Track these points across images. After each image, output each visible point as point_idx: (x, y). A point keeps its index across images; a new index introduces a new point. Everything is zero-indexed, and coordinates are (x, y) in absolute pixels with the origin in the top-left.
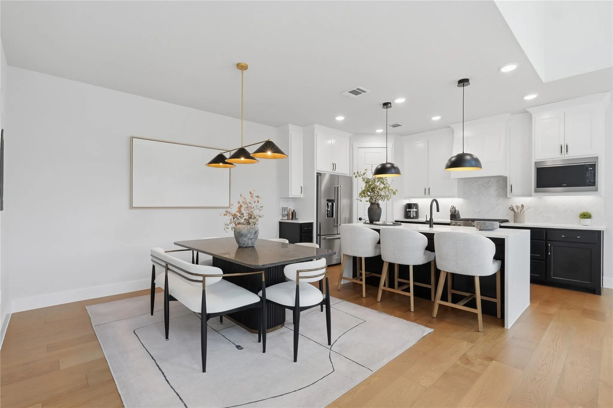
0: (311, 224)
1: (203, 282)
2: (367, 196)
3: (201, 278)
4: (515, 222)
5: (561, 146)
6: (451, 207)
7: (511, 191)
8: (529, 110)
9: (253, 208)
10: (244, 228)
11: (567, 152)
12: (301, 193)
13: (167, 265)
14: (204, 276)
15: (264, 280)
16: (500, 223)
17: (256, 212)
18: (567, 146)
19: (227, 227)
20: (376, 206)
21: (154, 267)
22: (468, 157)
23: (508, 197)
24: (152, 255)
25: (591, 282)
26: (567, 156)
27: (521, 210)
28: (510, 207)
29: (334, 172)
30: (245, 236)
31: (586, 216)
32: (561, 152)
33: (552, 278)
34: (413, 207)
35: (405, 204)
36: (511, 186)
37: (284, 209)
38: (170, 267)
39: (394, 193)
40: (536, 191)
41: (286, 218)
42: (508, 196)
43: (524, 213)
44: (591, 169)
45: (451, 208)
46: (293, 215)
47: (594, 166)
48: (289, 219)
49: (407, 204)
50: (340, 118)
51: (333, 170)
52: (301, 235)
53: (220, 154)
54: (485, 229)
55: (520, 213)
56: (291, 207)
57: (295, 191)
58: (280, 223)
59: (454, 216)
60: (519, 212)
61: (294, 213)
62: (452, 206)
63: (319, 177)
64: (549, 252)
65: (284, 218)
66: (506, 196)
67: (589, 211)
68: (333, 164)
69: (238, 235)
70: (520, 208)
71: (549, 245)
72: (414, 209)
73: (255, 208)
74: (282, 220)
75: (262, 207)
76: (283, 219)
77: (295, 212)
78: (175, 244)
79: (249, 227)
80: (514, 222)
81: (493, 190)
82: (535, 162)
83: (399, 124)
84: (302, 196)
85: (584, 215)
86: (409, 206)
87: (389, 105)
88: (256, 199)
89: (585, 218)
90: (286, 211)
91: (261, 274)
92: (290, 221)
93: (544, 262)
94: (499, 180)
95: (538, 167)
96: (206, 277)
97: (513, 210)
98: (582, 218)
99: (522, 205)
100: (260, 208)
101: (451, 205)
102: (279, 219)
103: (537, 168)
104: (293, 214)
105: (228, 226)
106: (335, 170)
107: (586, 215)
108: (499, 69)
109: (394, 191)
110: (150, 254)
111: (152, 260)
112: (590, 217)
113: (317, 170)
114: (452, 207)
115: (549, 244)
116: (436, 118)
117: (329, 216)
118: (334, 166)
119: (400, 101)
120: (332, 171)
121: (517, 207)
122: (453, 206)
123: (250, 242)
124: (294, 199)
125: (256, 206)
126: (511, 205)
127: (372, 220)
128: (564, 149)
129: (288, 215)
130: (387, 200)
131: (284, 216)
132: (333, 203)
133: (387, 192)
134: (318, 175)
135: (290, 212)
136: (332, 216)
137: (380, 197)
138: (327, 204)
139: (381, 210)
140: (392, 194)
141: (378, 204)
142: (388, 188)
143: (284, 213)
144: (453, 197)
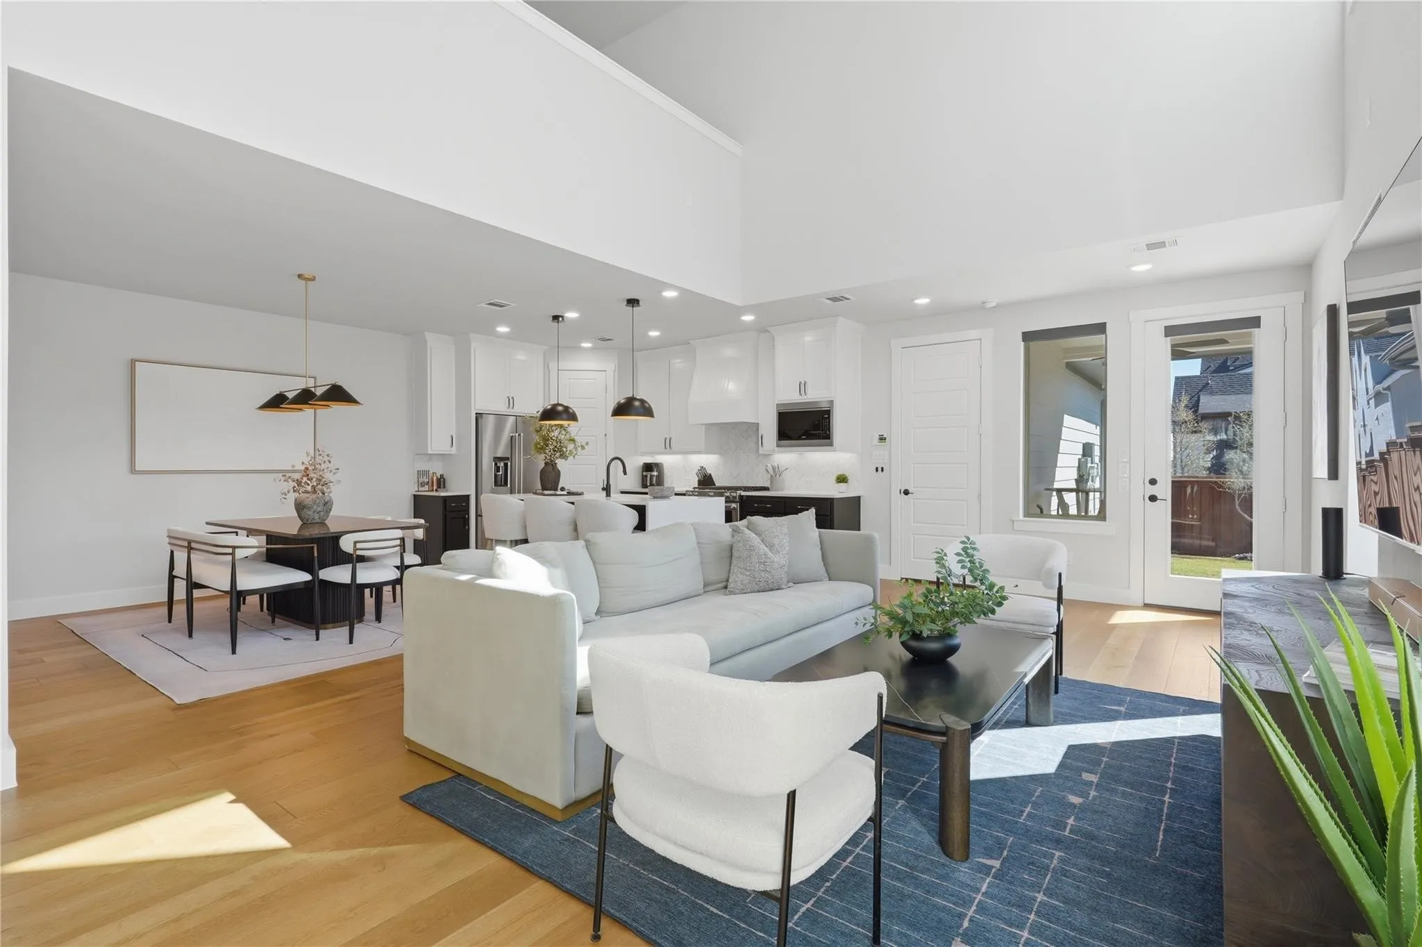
0: (468, 497)
1: (233, 554)
2: (543, 452)
3: (230, 550)
4: (772, 489)
5: (800, 384)
7: (762, 444)
8: (770, 330)
9: (323, 470)
10: (307, 498)
11: (806, 392)
12: (452, 447)
13: (189, 543)
14: (234, 548)
15: (316, 555)
17: (328, 476)
18: (805, 383)
19: (283, 496)
20: (550, 468)
21: (172, 552)
22: (639, 403)
24: (169, 536)
26: (806, 398)
28: (766, 469)
29: (512, 410)
30: (309, 508)
31: (842, 479)
32: (801, 392)
34: (654, 468)
35: (642, 464)
36: (762, 437)
37: (421, 473)
38: (193, 545)
39: (583, 448)
40: (778, 446)
41: (426, 488)
42: (760, 452)
43: (782, 476)
44: (826, 416)
45: (700, 469)
46: (441, 482)
47: (828, 412)
48: (433, 490)
49: (644, 463)
50: (503, 329)
51: (508, 408)
52: (445, 517)
53: (278, 393)
55: (776, 476)
56: (437, 469)
57: (439, 442)
58: (415, 496)
59: (704, 481)
61: (442, 480)
63: (480, 420)
65: (421, 489)
66: (758, 451)
67: (842, 473)
68: (508, 397)
69: (300, 507)
70: (776, 469)
72: (654, 472)
73: (326, 470)
74: (419, 491)
75: (338, 469)
77: (444, 479)
78: (207, 523)
79: (314, 496)
82: (777, 404)
84: (454, 451)
85: (840, 478)
86: (648, 467)
87: (561, 319)
88: (326, 459)
89: (841, 482)
90: (425, 477)
91: (313, 547)
92: (434, 494)
96: (236, 549)
97: (768, 472)
98: (839, 482)
99: (774, 467)
100: (334, 471)
101: (700, 465)
102: (413, 489)
103: (778, 412)
105: (286, 495)
106: (513, 408)
108: (660, 292)
109: (584, 444)
110: (167, 534)
111: (169, 543)
112: (846, 480)
113: (477, 407)
116: (654, 334)
117: (499, 483)
118: (511, 402)
119: (571, 315)
120: (508, 410)
122: (703, 467)
123: (316, 517)
124: (443, 457)
125: (328, 468)
126: (767, 467)
127: (544, 488)
128: (802, 387)
129: (430, 483)
130: (571, 458)
131: (422, 485)
132: (507, 464)
133: (571, 446)
134: (479, 416)
135: (435, 478)
136: (506, 484)
137: (558, 454)
138: (496, 464)
139: (558, 474)
140: (579, 449)
141: (552, 465)
142: (573, 440)
143: (421, 480)
144: (699, 452)
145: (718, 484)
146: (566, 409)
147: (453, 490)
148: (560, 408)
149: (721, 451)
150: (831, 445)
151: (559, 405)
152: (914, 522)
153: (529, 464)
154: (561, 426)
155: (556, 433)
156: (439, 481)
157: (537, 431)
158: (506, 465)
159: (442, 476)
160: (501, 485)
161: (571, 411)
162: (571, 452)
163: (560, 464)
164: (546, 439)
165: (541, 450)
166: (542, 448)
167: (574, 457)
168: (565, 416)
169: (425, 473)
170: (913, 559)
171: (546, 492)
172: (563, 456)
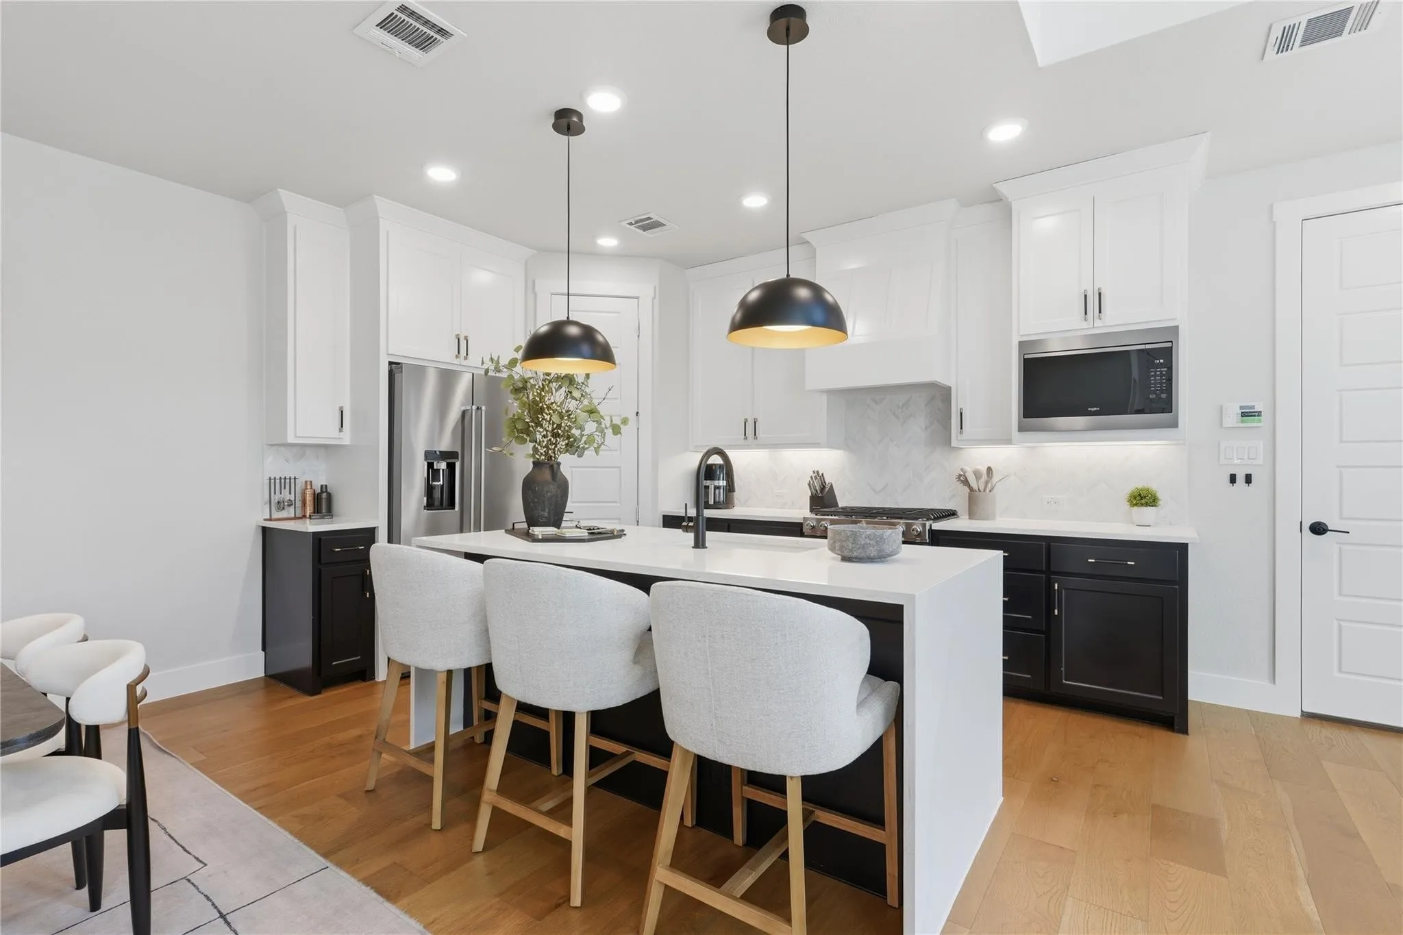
0: (371, 532)
2: (528, 439)
4: (972, 515)
5: (1086, 296)
6: (812, 474)
7: (961, 428)
8: (1004, 189)
11: (1100, 312)
12: (342, 429)
16: (931, 522)
18: (1100, 294)
20: (547, 474)
22: (803, 293)
23: (952, 445)
25: (1163, 696)
26: (1101, 325)
27: (987, 483)
28: (960, 475)
29: (464, 363)
31: (1144, 499)
32: (1086, 314)
33: (1065, 684)
34: (718, 473)
36: (961, 413)
37: (276, 483)
39: (616, 430)
40: (1021, 429)
41: (290, 512)
42: (954, 444)
43: (994, 490)
44: (1162, 361)
45: (811, 477)
46: (322, 503)
47: (1167, 354)
48: (304, 518)
50: (442, 174)
51: (457, 357)
52: (319, 573)
54: (855, 554)
55: (984, 491)
56: (317, 475)
58: (264, 530)
59: (822, 499)
60: (982, 488)
61: (324, 495)
62: (814, 473)
63: (397, 376)
64: (1055, 609)
65: (276, 515)
66: (948, 441)
67: (1154, 486)
68: (454, 333)
70: (984, 477)
71: (1056, 588)
72: (719, 479)
74: (270, 520)
76: (273, 517)
77: (329, 495)
80: (970, 518)
81: (918, 427)
82: (1019, 342)
83: (655, 218)
84: (346, 438)
85: (1140, 495)
87: (575, 121)
89: (1142, 505)
90: (285, 490)
92: (306, 525)
93: (1043, 636)
94: (933, 398)
95: (1026, 357)
97: (966, 482)
98: (1136, 505)
99: (989, 469)
101: (813, 469)
102: (259, 516)
103: (1024, 359)
104: (321, 499)
107: (1145, 497)
109: (617, 421)
112: (1154, 501)
113: (391, 352)
114: (816, 474)
115: (1056, 585)
116: (755, 202)
117: (437, 503)
118: (462, 345)
120: (456, 361)
121: (977, 474)
122: (818, 472)
124: (327, 449)
126: (962, 470)
127: (532, 521)
128: (1093, 303)
129: (299, 504)
130: (589, 453)
131: (281, 506)
132: (454, 464)
133: (590, 427)
134: (394, 368)
135: (309, 492)
136: (451, 505)
137: (562, 443)
138: (430, 465)
139: (563, 487)
140: (609, 432)
141: (552, 466)
142: (592, 412)
143: (275, 498)
144: (816, 445)
145: (842, 503)
146: (589, 334)
147: (345, 521)
148: (573, 331)
149: (849, 442)
150: (1174, 424)
151: (569, 322)
152: (1340, 594)
153: (498, 465)
154: (570, 380)
155: (559, 396)
156: (317, 498)
157: (517, 391)
158: (451, 467)
159: (324, 488)
160: (441, 507)
161: (600, 338)
162: (590, 439)
163: (568, 464)
164: (536, 409)
165: (523, 432)
166: (527, 431)
167: (597, 450)
168: (585, 348)
169: (286, 482)
170: (1337, 674)
171: (538, 531)
172: (572, 447)
